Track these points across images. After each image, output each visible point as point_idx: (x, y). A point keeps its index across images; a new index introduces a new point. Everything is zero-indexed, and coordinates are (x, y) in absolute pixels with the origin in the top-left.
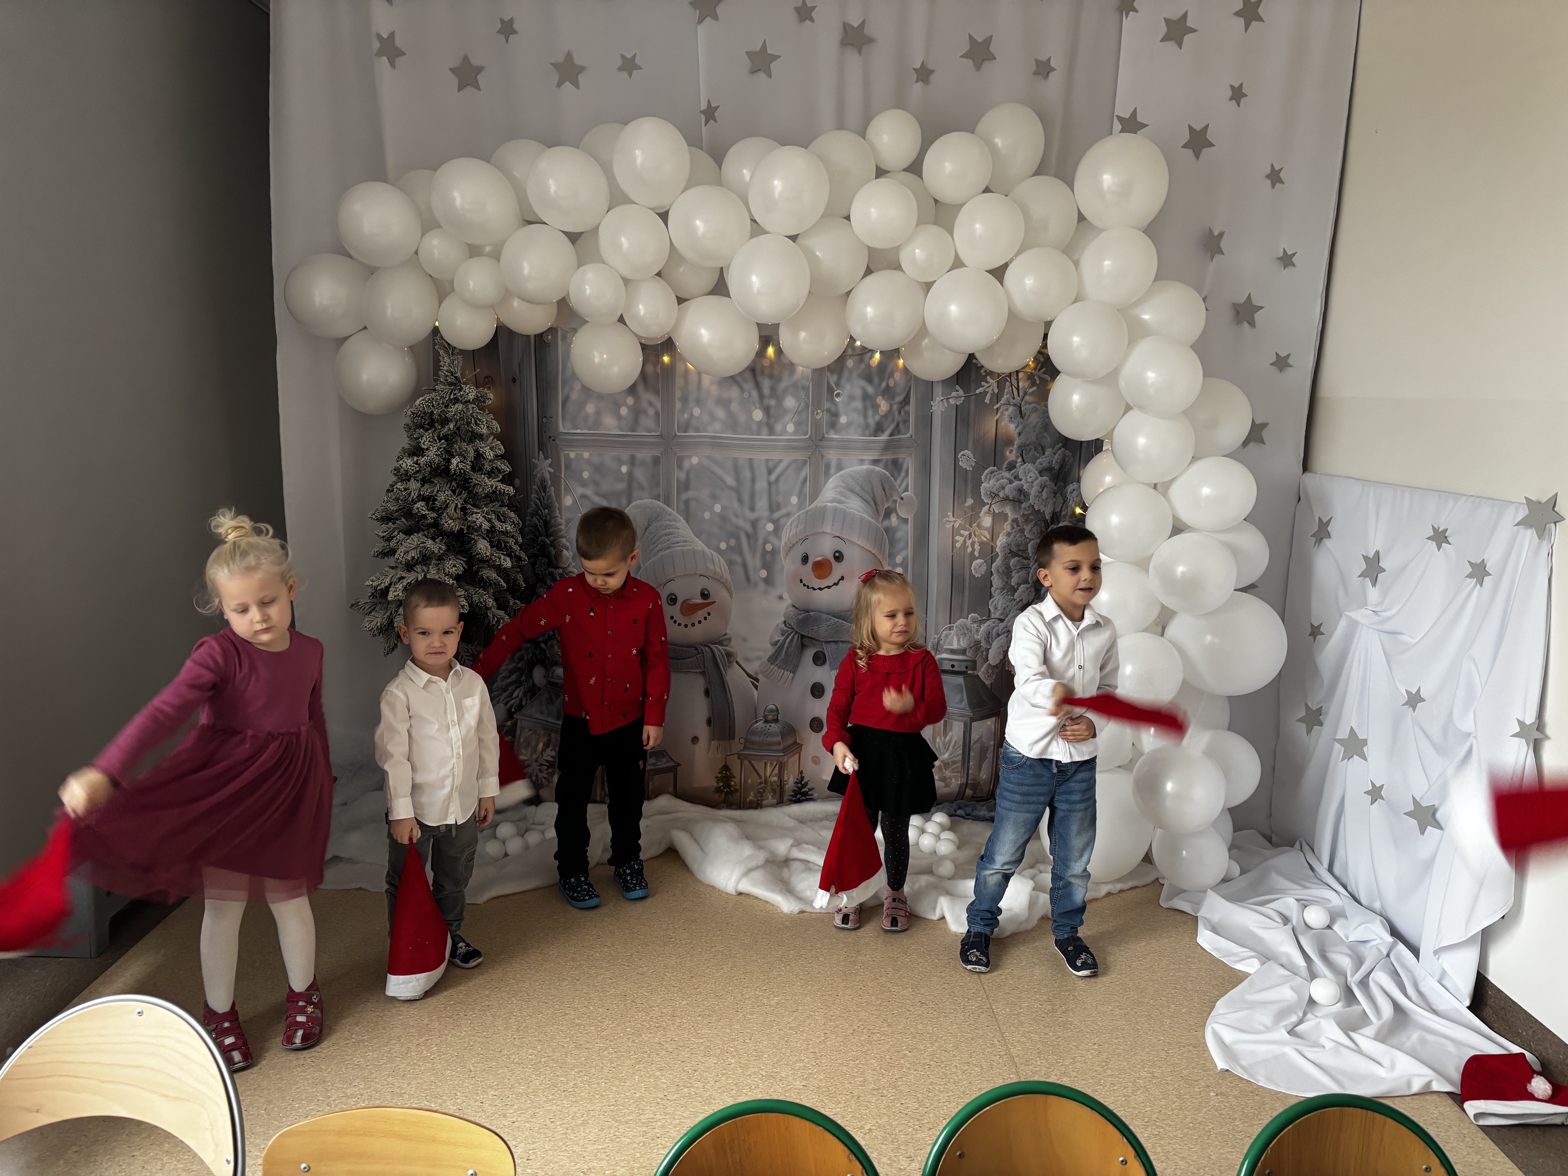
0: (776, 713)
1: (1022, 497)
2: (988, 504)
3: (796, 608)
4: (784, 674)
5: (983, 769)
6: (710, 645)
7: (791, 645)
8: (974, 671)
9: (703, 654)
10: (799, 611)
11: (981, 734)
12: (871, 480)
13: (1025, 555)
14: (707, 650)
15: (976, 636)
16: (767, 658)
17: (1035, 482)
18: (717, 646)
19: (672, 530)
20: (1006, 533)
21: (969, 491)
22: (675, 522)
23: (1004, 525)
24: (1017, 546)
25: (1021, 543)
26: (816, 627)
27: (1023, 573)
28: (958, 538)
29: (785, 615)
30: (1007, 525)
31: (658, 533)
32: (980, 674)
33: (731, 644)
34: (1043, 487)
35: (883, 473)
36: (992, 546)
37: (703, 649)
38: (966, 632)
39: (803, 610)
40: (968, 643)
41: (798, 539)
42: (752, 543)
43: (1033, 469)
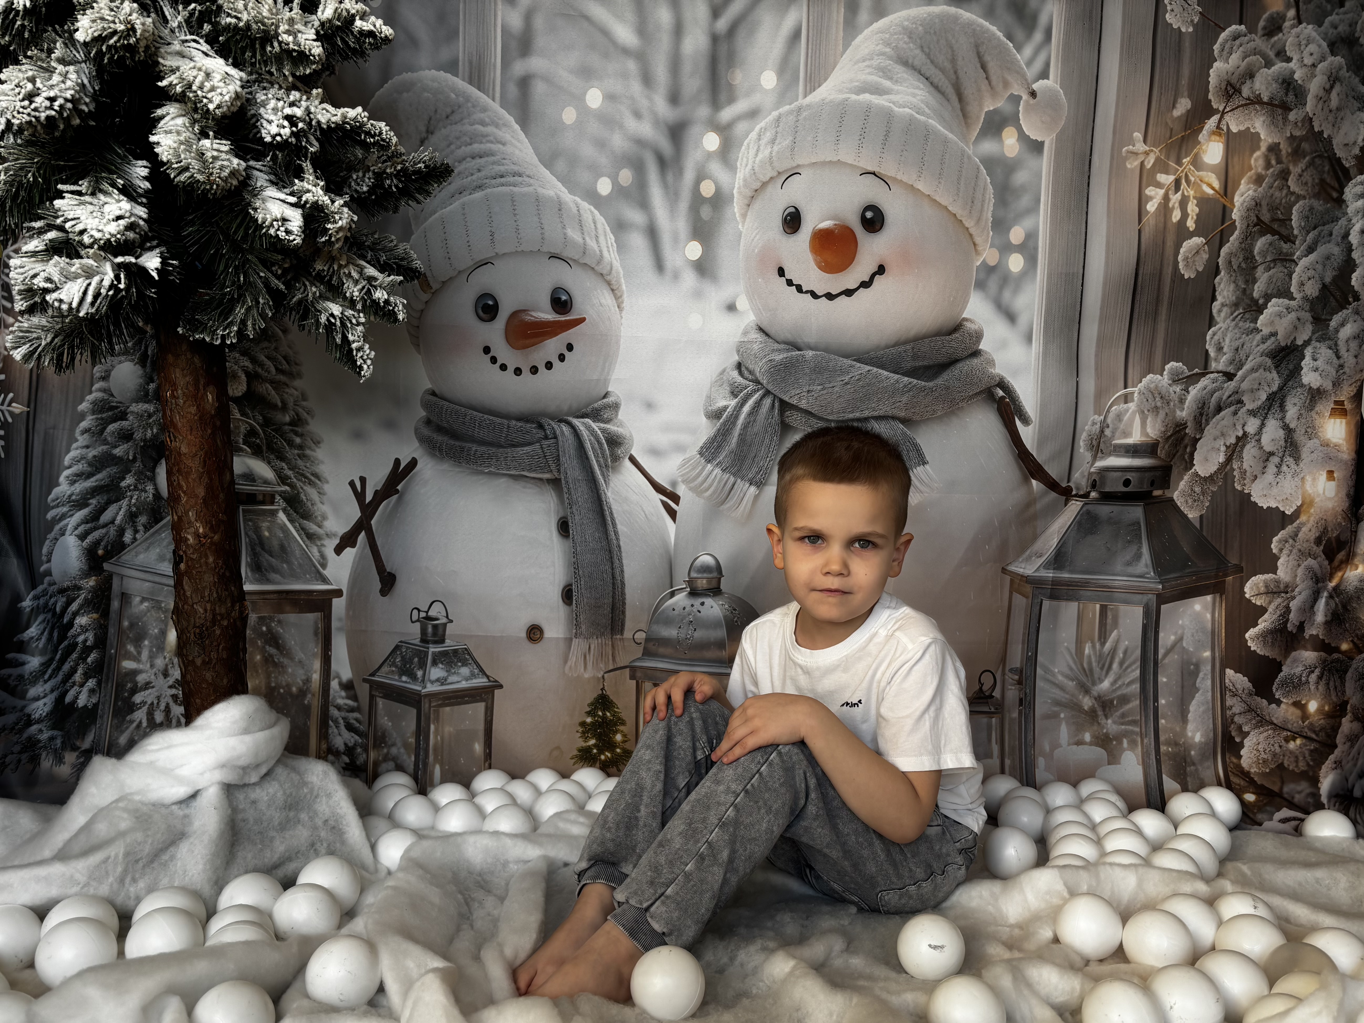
0: (715, 574)
1: (1291, 97)
2: (1217, 111)
3: (767, 334)
4: (736, 486)
5: (1190, 716)
6: (570, 419)
7: (754, 421)
8: (1166, 491)
9: (555, 437)
10: (776, 345)
11: (1180, 632)
12: (953, 42)
13: (1284, 232)
14: (564, 428)
15: (1178, 413)
16: (698, 448)
17: (1320, 66)
18: (587, 420)
19: (489, 145)
20: (1254, 177)
21: (1184, 82)
22: (497, 126)
23: (1250, 160)
24: (1273, 208)
25: (1280, 204)
26: (819, 388)
27: (1278, 271)
28: (1150, 191)
29: (741, 348)
30: (1256, 160)
31: (452, 152)
32: (1176, 495)
33: (620, 417)
34: (1333, 79)
35: (982, 26)
36: (1224, 207)
37: (556, 427)
38: (1159, 404)
39: (785, 343)
40: (1163, 429)
41: (775, 174)
42: (670, 178)
43: (1318, 37)
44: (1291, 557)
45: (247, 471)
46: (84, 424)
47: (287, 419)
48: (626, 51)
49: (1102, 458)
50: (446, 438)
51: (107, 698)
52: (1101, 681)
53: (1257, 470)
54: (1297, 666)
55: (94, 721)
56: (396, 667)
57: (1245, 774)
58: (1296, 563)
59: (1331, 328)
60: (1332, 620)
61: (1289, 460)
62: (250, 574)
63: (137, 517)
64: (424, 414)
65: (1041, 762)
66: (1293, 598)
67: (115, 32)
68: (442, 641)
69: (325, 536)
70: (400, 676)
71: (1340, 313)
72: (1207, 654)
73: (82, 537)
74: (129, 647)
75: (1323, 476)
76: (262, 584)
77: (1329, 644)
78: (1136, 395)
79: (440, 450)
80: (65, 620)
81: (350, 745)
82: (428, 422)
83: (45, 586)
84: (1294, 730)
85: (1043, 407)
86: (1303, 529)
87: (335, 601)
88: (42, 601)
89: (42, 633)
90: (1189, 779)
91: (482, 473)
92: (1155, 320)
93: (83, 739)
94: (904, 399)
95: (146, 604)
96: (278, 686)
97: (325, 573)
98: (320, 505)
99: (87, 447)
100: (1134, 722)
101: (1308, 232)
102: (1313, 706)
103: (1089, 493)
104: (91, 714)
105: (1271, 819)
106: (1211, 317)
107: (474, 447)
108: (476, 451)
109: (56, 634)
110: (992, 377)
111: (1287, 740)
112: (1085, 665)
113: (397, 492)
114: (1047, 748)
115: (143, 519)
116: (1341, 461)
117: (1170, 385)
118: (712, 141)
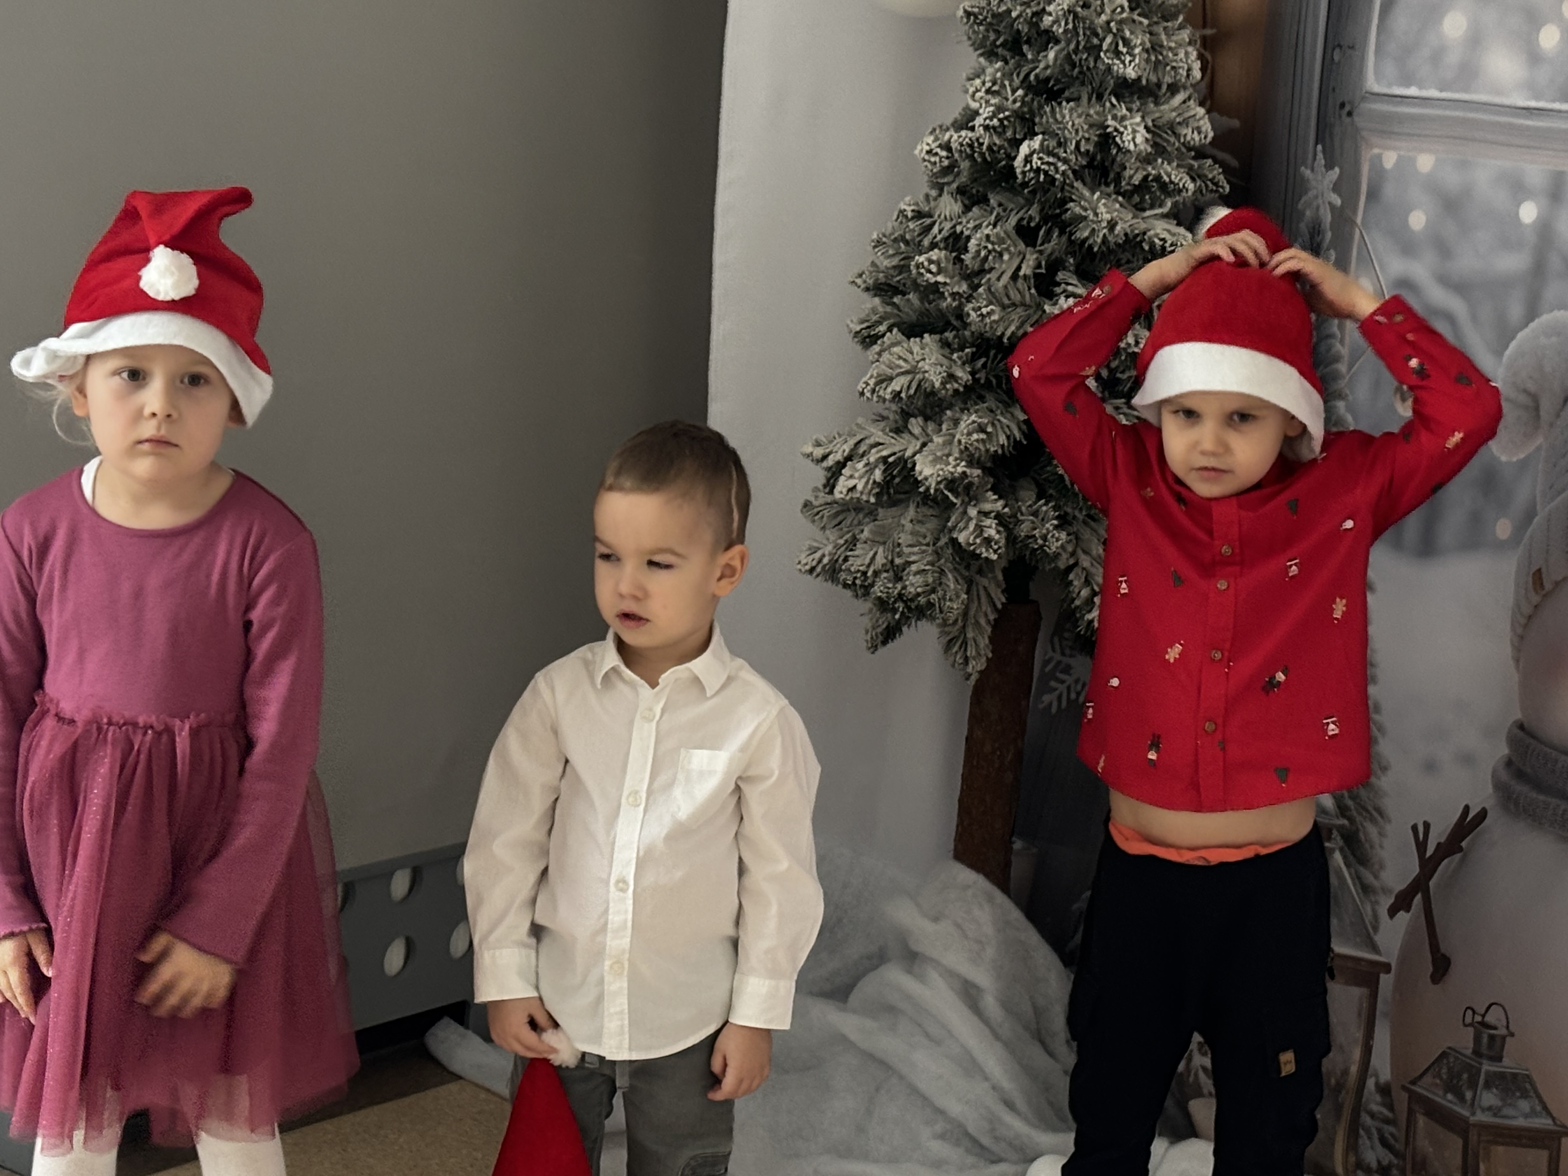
50: (1526, 788)
56: (1441, 1079)
68: (1499, 1059)
69: (1380, 891)
70: (1446, 1092)
82: (1510, 764)
87: (1383, 977)
97: (1377, 938)
98: (1380, 849)
113: (1462, 849)
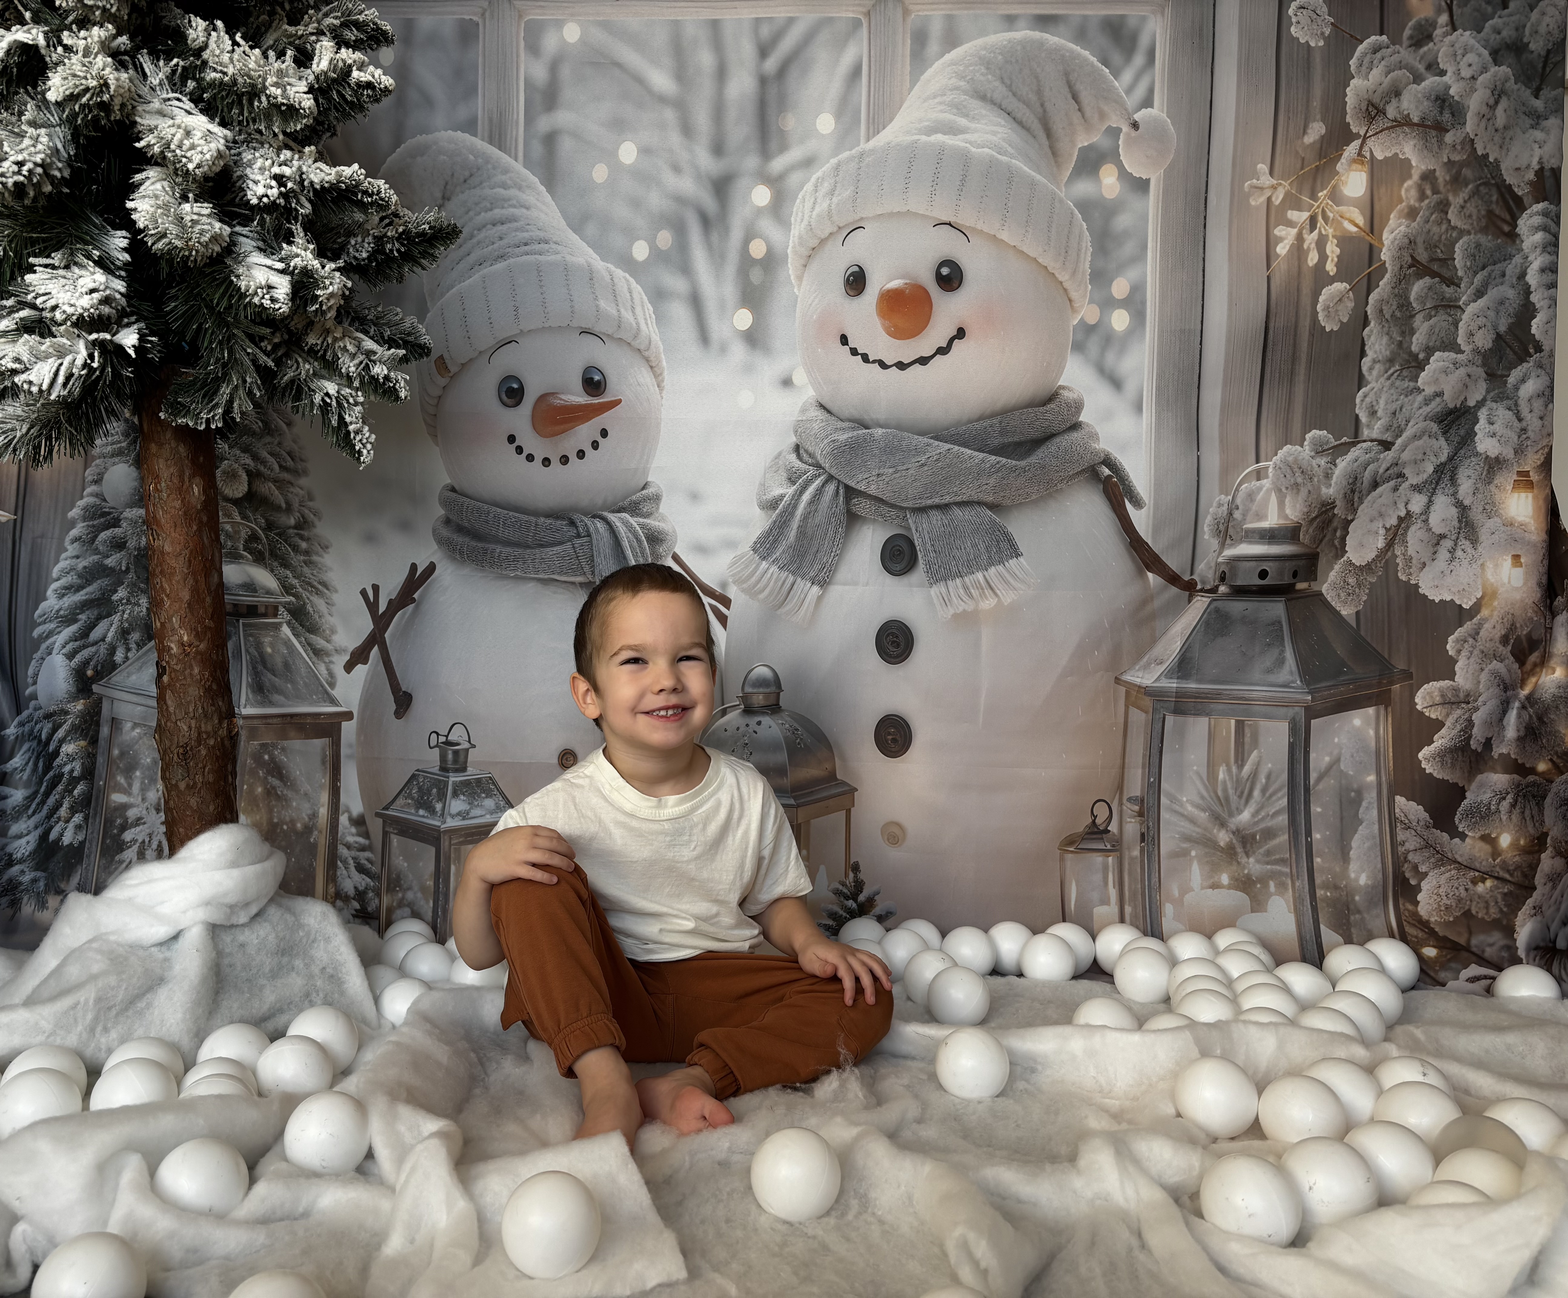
0: (773, 689)
1: (1447, 116)
2: (1359, 135)
3: (829, 412)
4: (795, 587)
5: (1353, 854)
6: (605, 514)
7: (816, 511)
8: (1312, 583)
9: (589, 535)
10: (840, 423)
11: (1336, 752)
12: (1039, 70)
13: (1447, 274)
14: (599, 525)
15: (1324, 490)
16: (751, 543)
17: (1481, 79)
18: (624, 515)
19: (512, 210)
20: (1406, 211)
21: (1316, 103)
22: (520, 188)
23: (1400, 190)
24: (1431, 246)
25: (1440, 241)
26: (891, 470)
27: (1440, 320)
28: (1280, 231)
29: (798, 428)
30: (1407, 190)
31: (471, 219)
32: (1324, 589)
33: (661, 510)
34: (1498, 93)
35: (1072, 51)
36: (1371, 246)
37: (589, 523)
38: (1299, 480)
39: (850, 420)
40: (1306, 510)
41: (835, 229)
42: (715, 237)
43: (1477, 45)
44: (1472, 660)
45: (247, 580)
46: (74, 532)
47: (292, 522)
48: (662, 99)
49: (1231, 546)
50: (467, 539)
51: (95, 835)
52: (1240, 811)
53: (1425, 556)
54: (1485, 792)
55: (80, 861)
56: (412, 799)
57: (1424, 924)
58: (1478, 667)
59: (1509, 386)
60: (1526, 735)
61: (1465, 543)
62: (251, 696)
63: (129, 634)
64: (443, 512)
65: (1168, 910)
66: (1476, 709)
67: (87, 89)
68: (464, 769)
69: (334, 652)
70: (417, 809)
71: (1520, 368)
72: (1371, 778)
73: (70, 656)
74: (119, 778)
75: (1507, 562)
76: (264, 707)
77: (1523, 764)
78: (1270, 470)
79: (461, 553)
80: (51, 748)
81: (360, 888)
82: (447, 522)
83: (30, 710)
84: (1483, 869)
85: (1158, 486)
86: (1486, 626)
87: (345, 725)
88: (27, 728)
89: (27, 764)
90: (1353, 930)
91: (507, 577)
92: (1291, 381)
93: (68, 881)
94: (992, 481)
95: (138, 730)
96: (282, 822)
97: (336, 693)
98: (329, 618)
99: (77, 557)
100: (1282, 861)
101: (1476, 273)
102: (1505, 840)
103: (1217, 587)
104: (76, 853)
105: (1457, 979)
106: (1361, 376)
107: (499, 549)
108: (501, 552)
109: (41, 764)
110: (1095, 453)
111: (1474, 882)
112: (1220, 793)
113: (414, 600)
114: (1176, 893)
115: (135, 636)
116: (1529, 543)
117: (1312, 457)
118: (761, 195)
